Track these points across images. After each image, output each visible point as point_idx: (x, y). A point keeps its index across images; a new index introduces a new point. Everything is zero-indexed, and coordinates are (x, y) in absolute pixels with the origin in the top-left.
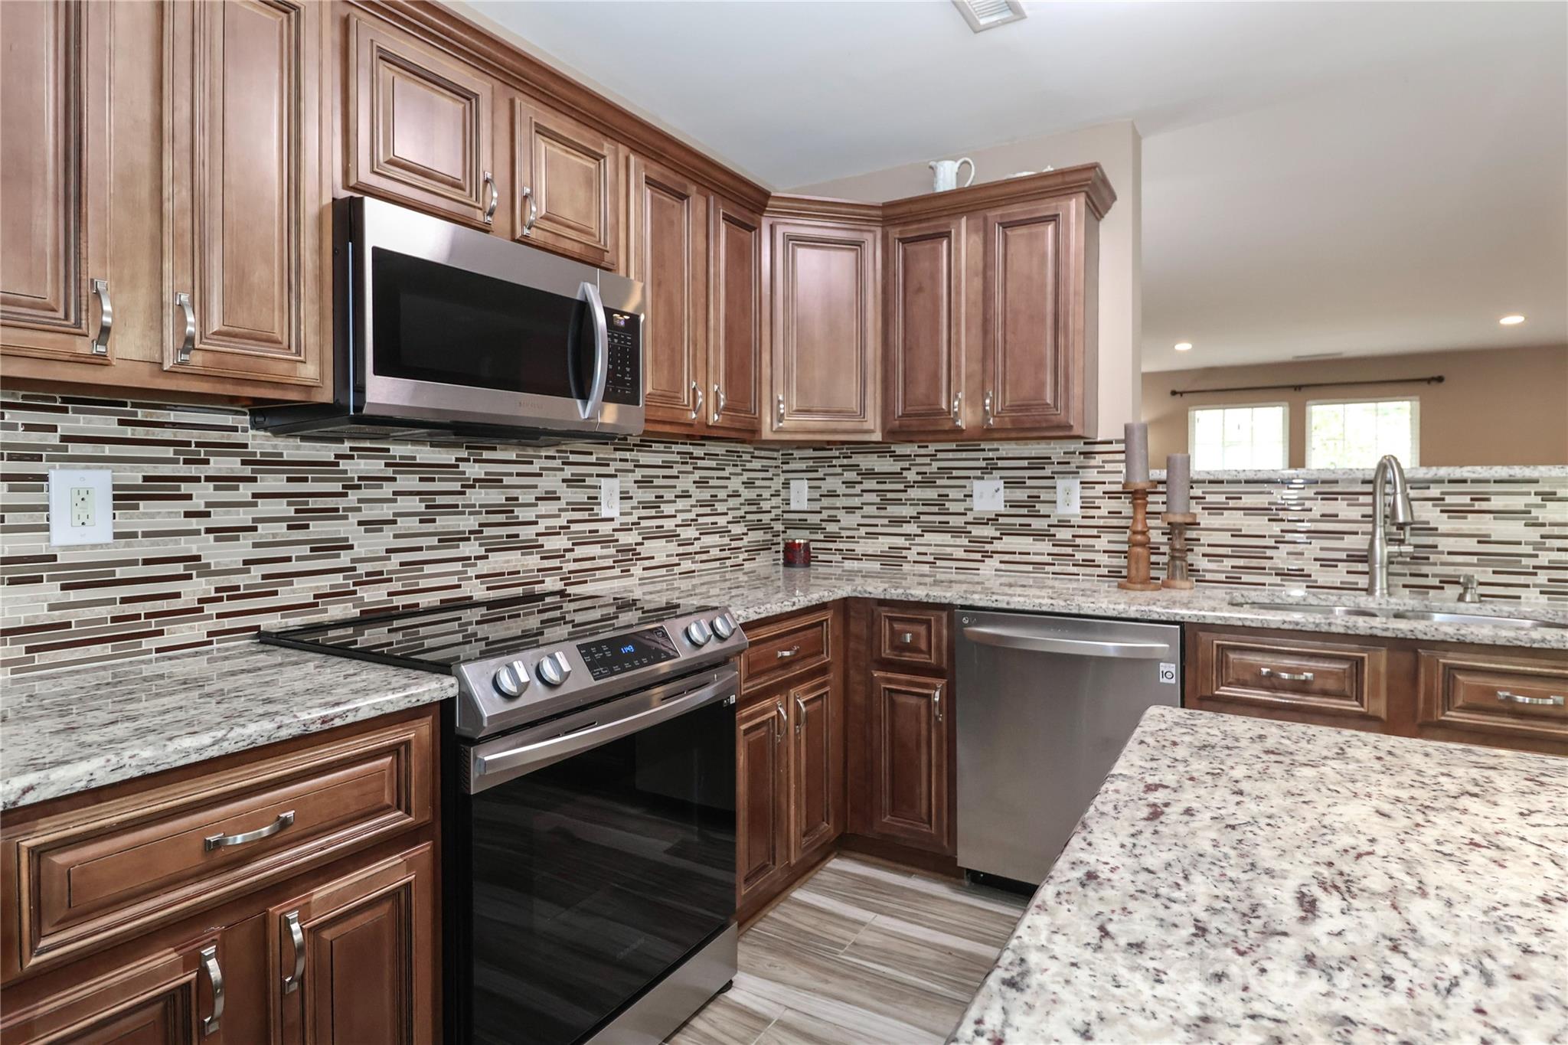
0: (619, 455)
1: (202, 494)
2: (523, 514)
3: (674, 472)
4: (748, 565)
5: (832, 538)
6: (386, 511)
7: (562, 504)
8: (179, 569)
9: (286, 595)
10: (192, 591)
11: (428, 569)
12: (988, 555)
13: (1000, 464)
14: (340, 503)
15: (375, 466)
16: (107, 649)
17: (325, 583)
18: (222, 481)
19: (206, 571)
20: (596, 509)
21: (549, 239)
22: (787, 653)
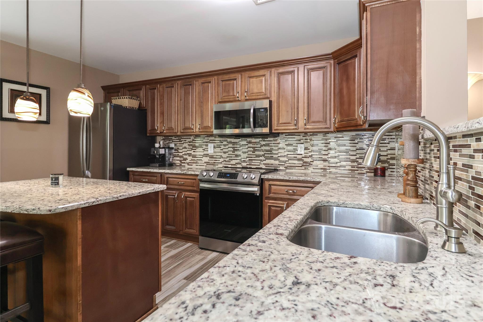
1: (222, 147)
6: (246, 150)
7: (285, 150)
8: (220, 157)
9: (231, 162)
10: (221, 160)
11: (253, 161)
14: (239, 149)
15: (245, 143)
18: (225, 145)
19: (222, 158)
20: (296, 152)
21: (250, 98)
22: (290, 191)
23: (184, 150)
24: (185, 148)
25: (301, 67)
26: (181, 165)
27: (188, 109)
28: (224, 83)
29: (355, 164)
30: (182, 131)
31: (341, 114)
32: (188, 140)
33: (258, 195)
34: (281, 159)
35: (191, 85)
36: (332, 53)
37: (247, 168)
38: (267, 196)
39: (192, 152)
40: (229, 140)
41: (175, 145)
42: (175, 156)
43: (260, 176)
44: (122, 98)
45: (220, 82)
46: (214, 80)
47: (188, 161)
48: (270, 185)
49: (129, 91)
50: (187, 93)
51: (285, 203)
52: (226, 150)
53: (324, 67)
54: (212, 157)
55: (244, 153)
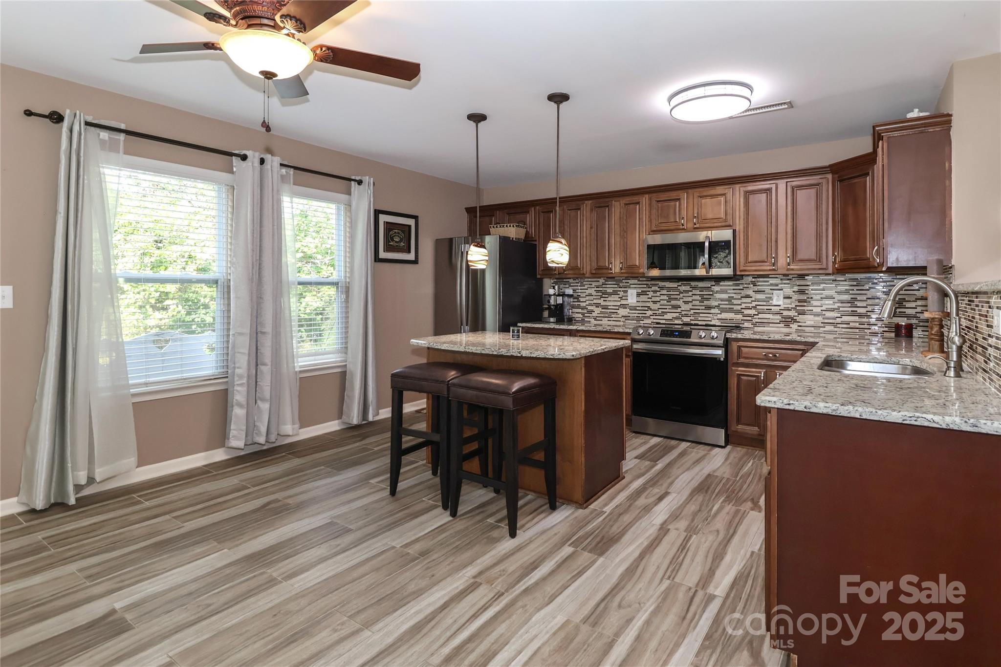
0: (785, 282)
1: (651, 294)
2: (734, 301)
6: (690, 299)
7: (753, 299)
8: (647, 309)
9: (666, 317)
10: (649, 313)
11: (701, 315)
14: (678, 297)
15: (688, 288)
16: (635, 322)
18: (654, 292)
19: (651, 309)
20: (770, 302)
21: (702, 225)
22: (771, 355)
23: (587, 298)
24: (590, 295)
25: (782, 184)
26: (583, 320)
27: (603, 240)
28: (660, 205)
30: (594, 272)
31: (844, 250)
32: (594, 284)
33: (722, 359)
34: (746, 312)
35: (608, 206)
36: (830, 166)
37: (692, 325)
38: (735, 361)
39: (601, 301)
40: (661, 284)
41: (574, 291)
42: (573, 307)
43: (725, 335)
44: (507, 226)
45: (654, 203)
46: (645, 200)
47: (594, 314)
48: (739, 347)
49: (508, 214)
50: (601, 219)
51: (763, 371)
52: (658, 299)
53: (818, 184)
54: (634, 308)
55: (686, 302)
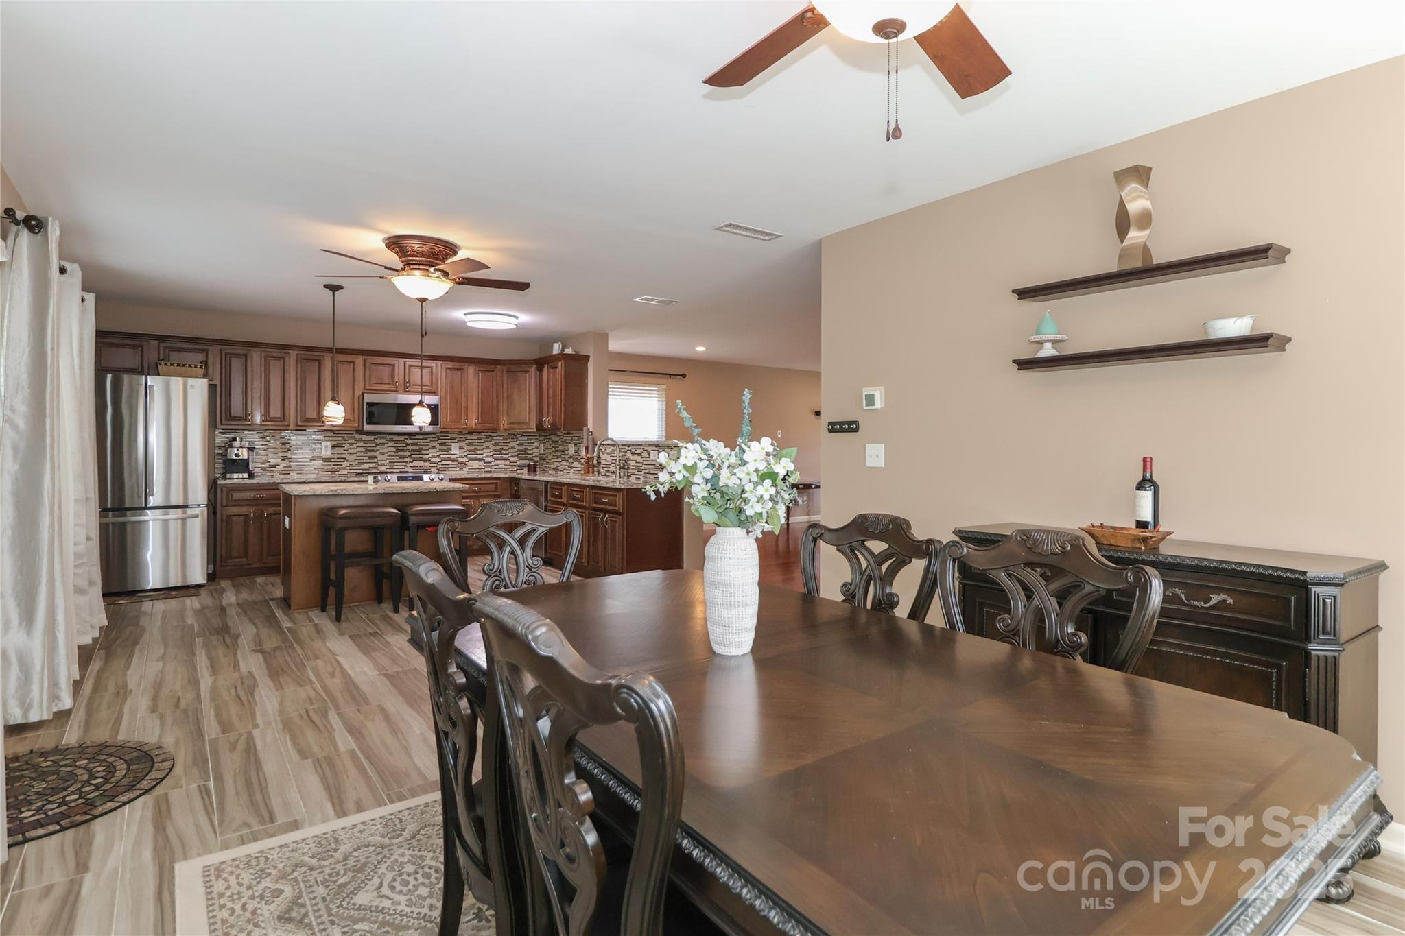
0: (459, 436)
1: (346, 446)
2: (424, 452)
3: (482, 441)
4: (518, 471)
5: (547, 463)
6: (385, 451)
7: (437, 450)
8: (342, 460)
9: (362, 467)
10: (345, 464)
11: (396, 464)
12: (571, 467)
13: (574, 438)
14: (375, 448)
15: (383, 441)
16: (330, 473)
17: (371, 465)
18: (352, 444)
19: (347, 461)
20: (450, 451)
21: (413, 390)
22: (477, 489)
25: (470, 366)
28: (373, 367)
29: (508, 462)
34: (433, 460)
40: (358, 437)
45: (367, 364)
46: (359, 360)
50: (309, 372)
52: (355, 451)
54: (328, 460)
55: (382, 454)
